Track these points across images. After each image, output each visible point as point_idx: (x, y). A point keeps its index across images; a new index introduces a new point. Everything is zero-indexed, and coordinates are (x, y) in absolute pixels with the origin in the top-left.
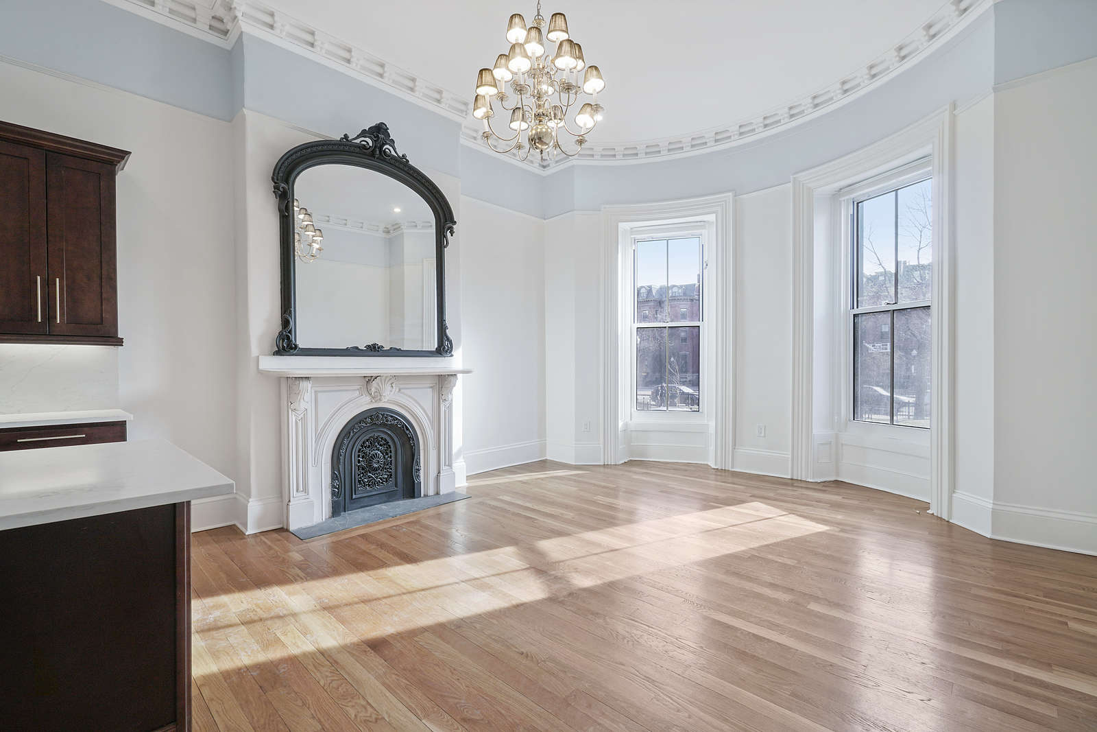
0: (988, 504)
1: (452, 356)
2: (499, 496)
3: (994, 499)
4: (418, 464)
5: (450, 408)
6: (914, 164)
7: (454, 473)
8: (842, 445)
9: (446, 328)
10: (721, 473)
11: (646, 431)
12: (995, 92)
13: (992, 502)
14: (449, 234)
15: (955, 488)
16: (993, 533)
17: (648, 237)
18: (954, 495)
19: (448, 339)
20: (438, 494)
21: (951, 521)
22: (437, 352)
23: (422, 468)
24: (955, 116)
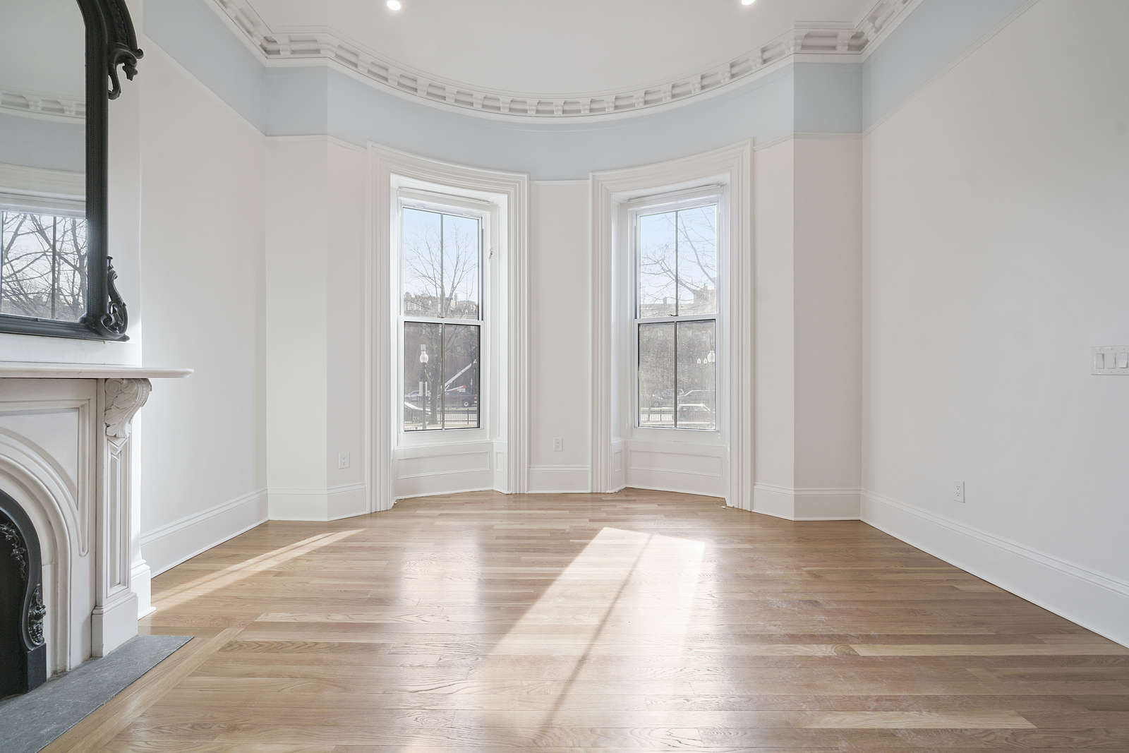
0: (790, 492)
1: (125, 338)
2: (258, 615)
3: (795, 486)
4: (36, 601)
5: (126, 452)
6: (700, 189)
7: (135, 596)
8: (631, 451)
9: (112, 276)
10: (517, 498)
11: (417, 458)
12: (795, 138)
13: (793, 489)
14: (120, 69)
15: (755, 481)
16: (795, 516)
17: (419, 205)
18: (755, 487)
19: (117, 300)
20: (93, 656)
21: (753, 511)
22: (88, 327)
23: (48, 609)
24: (755, 151)
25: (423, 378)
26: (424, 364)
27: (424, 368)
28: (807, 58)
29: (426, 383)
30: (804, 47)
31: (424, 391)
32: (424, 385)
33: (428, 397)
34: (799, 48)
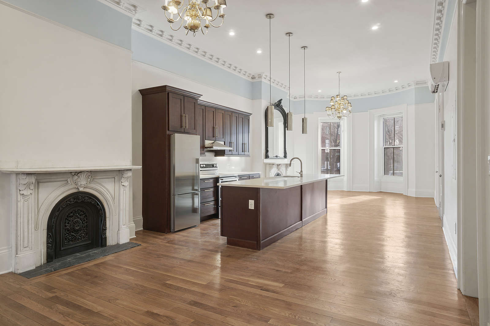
0: (414, 190)
3: (416, 189)
12: (415, 105)
15: (408, 188)
18: (408, 190)
21: (407, 195)
22: (284, 157)
25: (327, 159)
26: (327, 153)
27: (327, 155)
28: (417, 86)
29: (328, 162)
30: (416, 84)
31: (327, 166)
32: (327, 163)
33: (329, 169)
34: (415, 85)
